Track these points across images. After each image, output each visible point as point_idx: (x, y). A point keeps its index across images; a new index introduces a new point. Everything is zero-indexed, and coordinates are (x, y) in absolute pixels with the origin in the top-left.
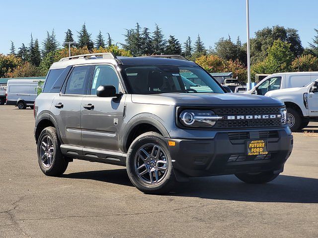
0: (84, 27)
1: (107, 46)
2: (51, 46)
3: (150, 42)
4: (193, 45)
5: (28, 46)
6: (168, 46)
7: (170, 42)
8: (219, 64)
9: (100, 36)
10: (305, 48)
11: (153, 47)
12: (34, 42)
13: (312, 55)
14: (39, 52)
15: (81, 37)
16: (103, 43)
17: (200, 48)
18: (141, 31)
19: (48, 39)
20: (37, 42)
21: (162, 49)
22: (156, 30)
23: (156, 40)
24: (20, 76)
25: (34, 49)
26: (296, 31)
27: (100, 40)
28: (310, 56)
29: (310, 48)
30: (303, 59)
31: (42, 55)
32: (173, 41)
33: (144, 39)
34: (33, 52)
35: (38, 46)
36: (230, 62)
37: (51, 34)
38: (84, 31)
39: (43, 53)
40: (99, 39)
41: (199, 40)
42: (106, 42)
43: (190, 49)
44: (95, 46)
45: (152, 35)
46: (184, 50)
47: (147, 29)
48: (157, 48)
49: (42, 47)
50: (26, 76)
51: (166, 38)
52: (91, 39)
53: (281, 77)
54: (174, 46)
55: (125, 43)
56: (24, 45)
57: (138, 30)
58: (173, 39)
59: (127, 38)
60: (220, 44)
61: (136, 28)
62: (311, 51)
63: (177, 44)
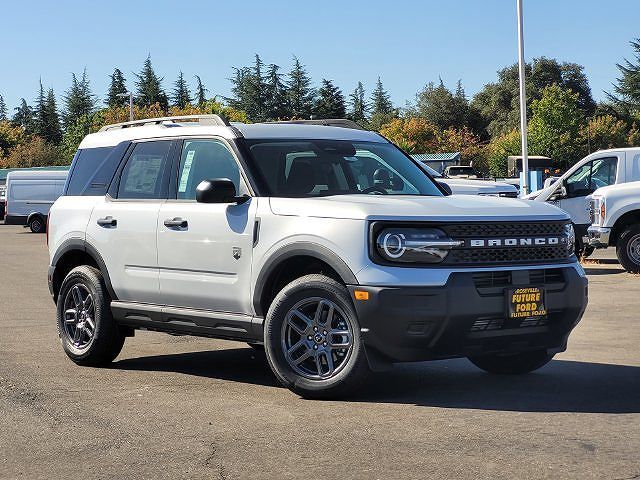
0: (148, 64)
1: (197, 102)
2: (80, 102)
3: (284, 93)
4: (369, 99)
5: (33, 104)
6: (319, 102)
7: (324, 93)
8: (428, 136)
9: (181, 83)
10: (598, 102)
11: (289, 104)
12: (46, 95)
13: (614, 116)
14: (57, 115)
15: (143, 84)
16: (187, 96)
17: (382, 105)
18: (265, 72)
19: (76, 90)
20: (51, 95)
21: (308, 108)
22: (294, 68)
23: (296, 89)
24: (22, 164)
25: (47, 110)
26: (580, 68)
27: (181, 92)
28: (609, 118)
29: (608, 102)
30: (596, 125)
31: (61, 122)
32: (329, 91)
33: (272, 87)
34: (44, 116)
35: (53, 104)
36: (451, 132)
37: (80, 80)
38: (149, 73)
39: (65, 119)
40: (178, 89)
41: (380, 88)
42: (193, 94)
43: (363, 107)
44: (170, 103)
45: (286, 80)
46: (350, 109)
47: (276, 67)
48: (298, 105)
49: (62, 107)
50: (35, 164)
51: (315, 84)
52: (161, 88)
53: (617, 158)
54: (331, 101)
55: (232, 96)
56: (24, 102)
57: (258, 70)
58: (330, 86)
59: (235, 86)
60: (426, 96)
61: (255, 65)
62: (611, 108)
63: (338, 97)
